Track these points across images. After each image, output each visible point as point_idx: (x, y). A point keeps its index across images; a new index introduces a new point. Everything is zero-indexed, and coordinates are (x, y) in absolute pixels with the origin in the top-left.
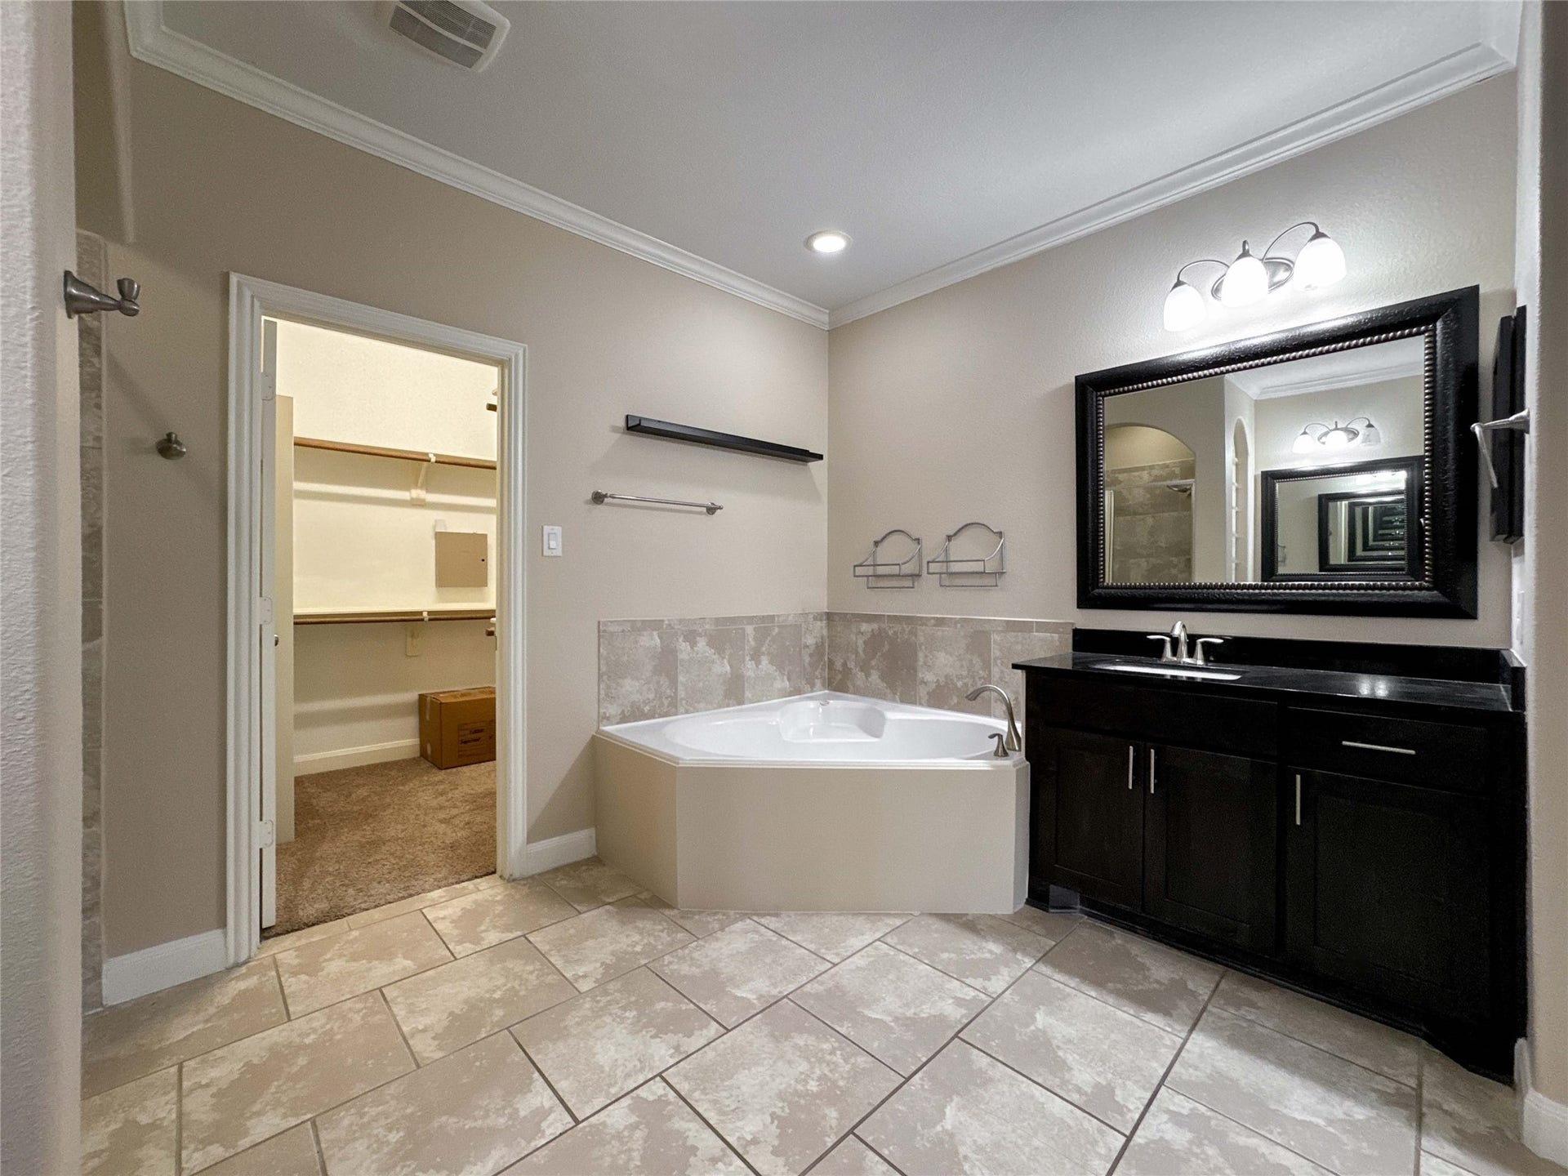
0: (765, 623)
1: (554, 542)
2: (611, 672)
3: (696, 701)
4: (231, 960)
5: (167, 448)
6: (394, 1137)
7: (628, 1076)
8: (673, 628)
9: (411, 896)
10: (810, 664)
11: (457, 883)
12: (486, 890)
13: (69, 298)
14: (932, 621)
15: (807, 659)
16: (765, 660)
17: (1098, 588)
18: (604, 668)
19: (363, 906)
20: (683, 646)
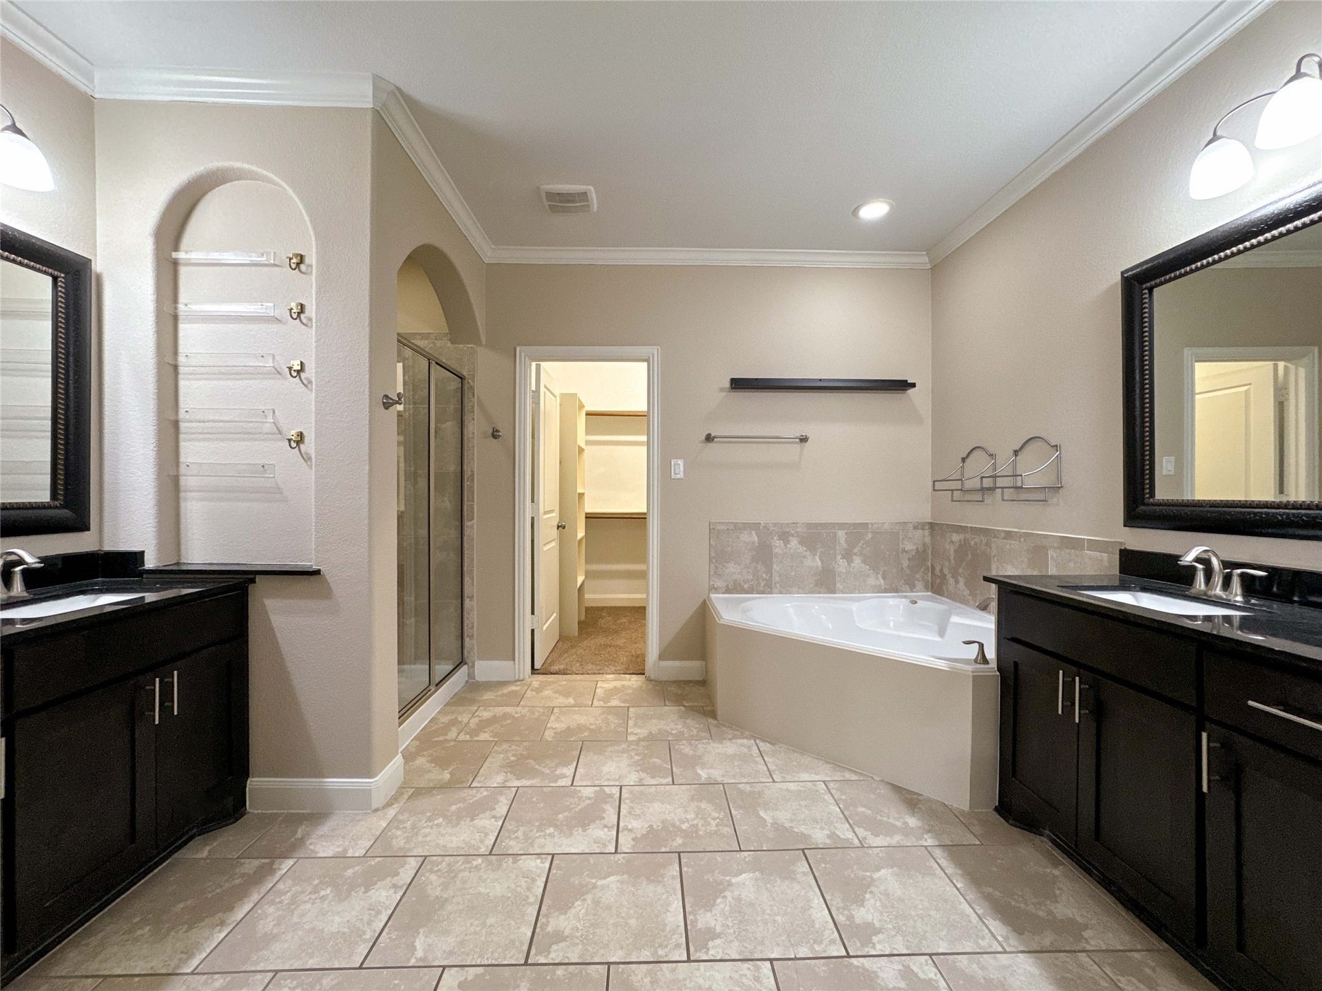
0: (857, 531)
1: (679, 468)
2: (719, 557)
3: (788, 586)
4: (517, 678)
5: (495, 435)
6: (512, 759)
7: (608, 780)
8: (769, 530)
9: (600, 674)
10: (909, 567)
11: (624, 674)
12: (634, 681)
13: (384, 403)
14: (1002, 534)
15: (905, 563)
16: (857, 561)
17: (1144, 504)
18: (713, 554)
19: (577, 672)
20: (778, 545)
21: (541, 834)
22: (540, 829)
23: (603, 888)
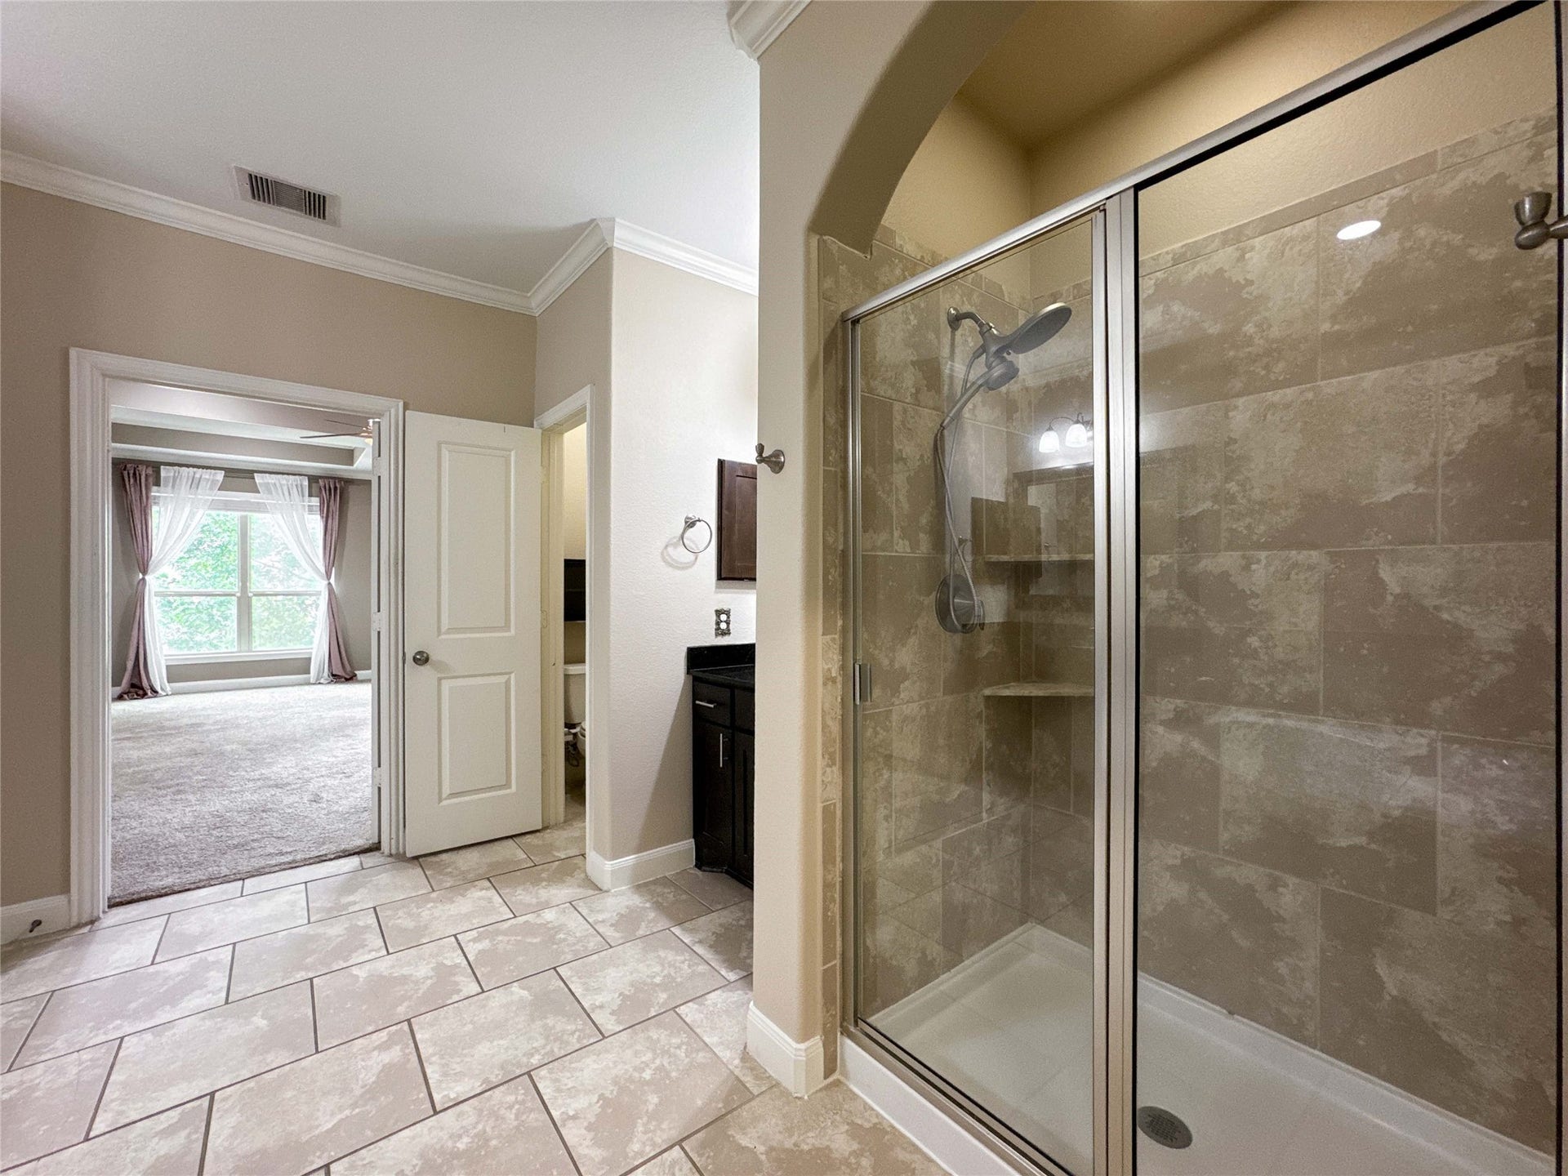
21: (475, 1131)
22: (483, 1138)
23: (341, 1109)
